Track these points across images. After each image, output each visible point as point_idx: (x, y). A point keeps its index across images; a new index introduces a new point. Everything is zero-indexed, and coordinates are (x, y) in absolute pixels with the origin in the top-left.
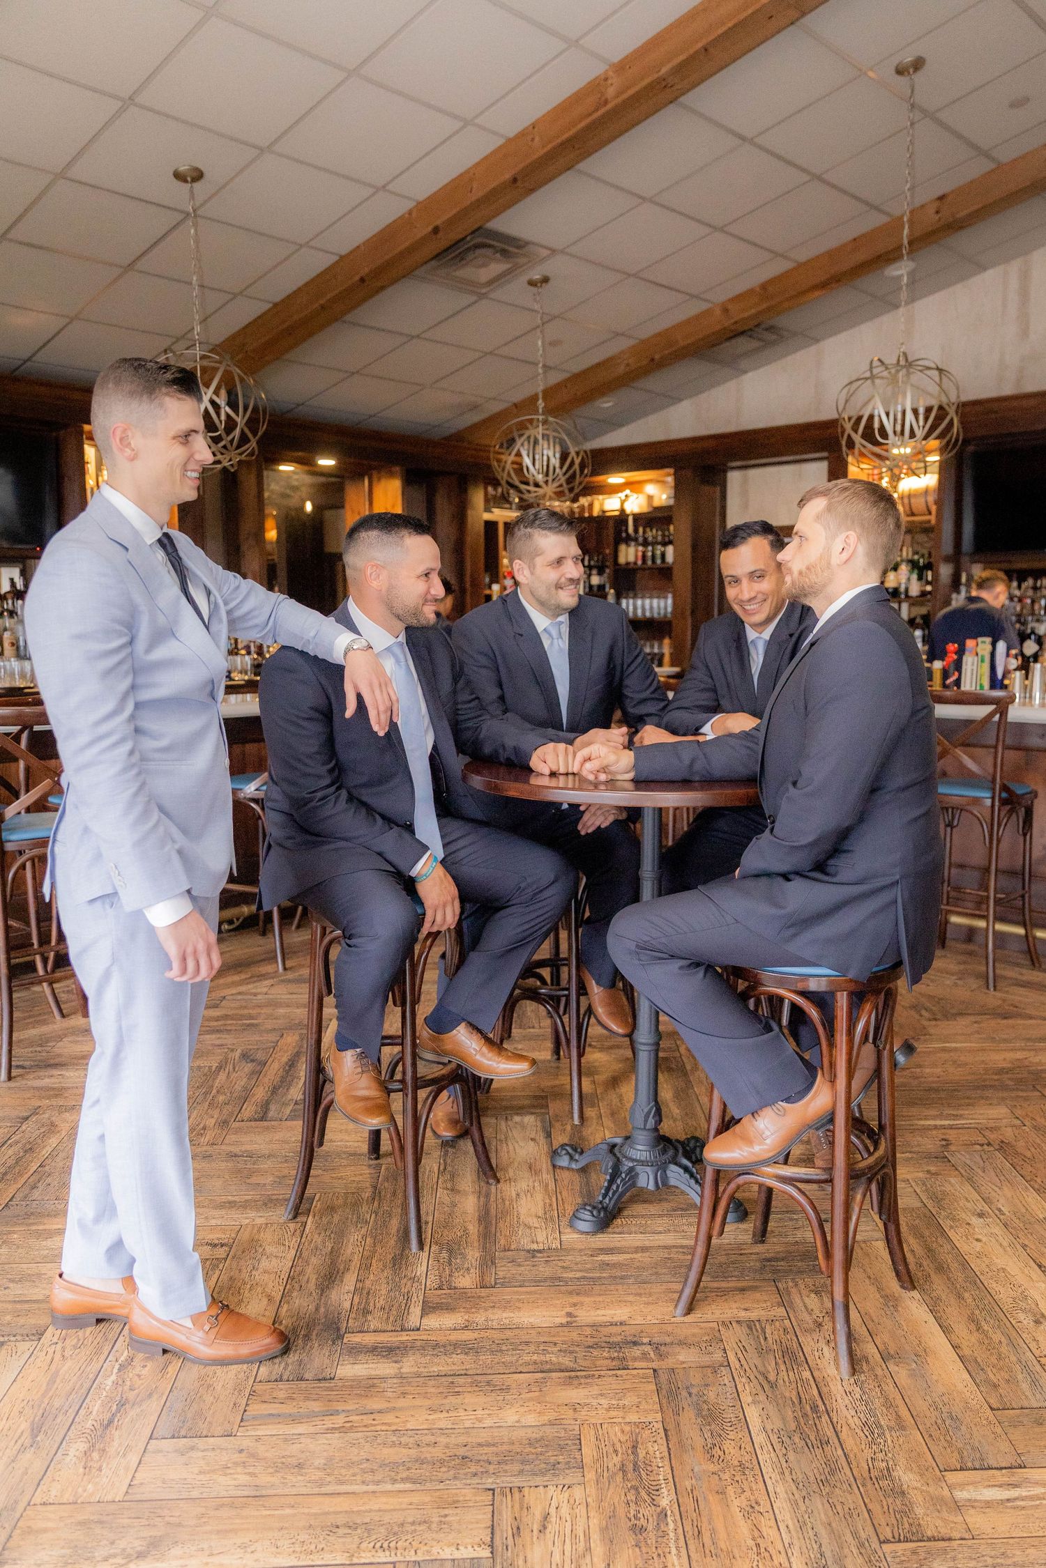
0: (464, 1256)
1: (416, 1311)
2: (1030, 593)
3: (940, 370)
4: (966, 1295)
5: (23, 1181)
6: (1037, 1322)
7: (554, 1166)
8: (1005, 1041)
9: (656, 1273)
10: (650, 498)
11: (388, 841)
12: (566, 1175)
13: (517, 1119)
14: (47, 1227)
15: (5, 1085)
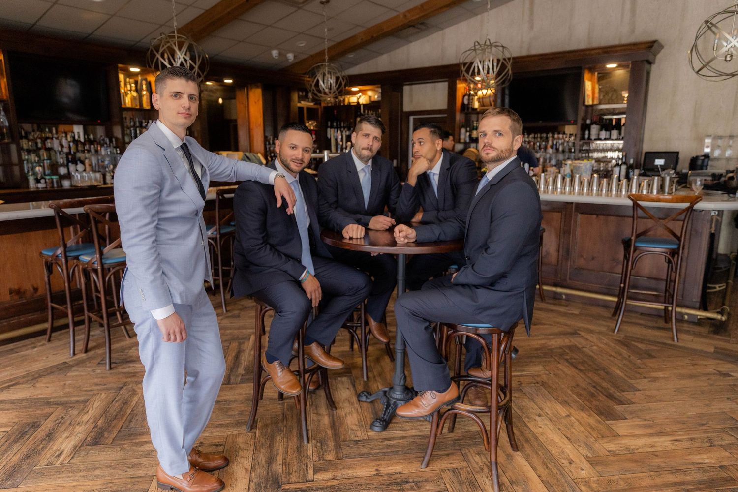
0: (328, 445)
1: (311, 472)
2: (533, 140)
3: (503, 47)
4: (540, 452)
5: (125, 418)
6: (570, 463)
7: (359, 401)
8: (536, 335)
9: (410, 449)
10: (370, 97)
11: (289, 266)
12: (365, 405)
13: (339, 379)
14: (140, 440)
15: (108, 372)
